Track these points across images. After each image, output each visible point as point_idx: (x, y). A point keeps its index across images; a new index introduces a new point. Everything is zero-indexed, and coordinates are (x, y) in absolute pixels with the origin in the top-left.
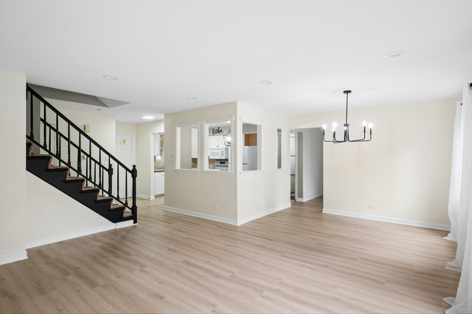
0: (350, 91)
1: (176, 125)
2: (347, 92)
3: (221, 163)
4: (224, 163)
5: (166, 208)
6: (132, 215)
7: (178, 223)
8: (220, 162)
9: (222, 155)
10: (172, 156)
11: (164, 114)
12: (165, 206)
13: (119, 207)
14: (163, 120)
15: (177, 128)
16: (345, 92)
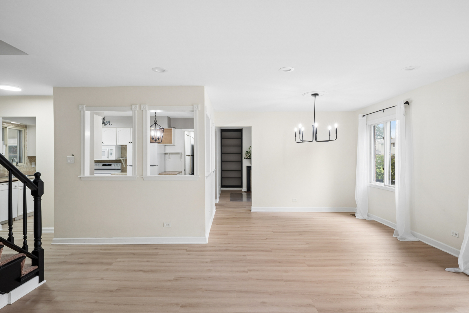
0: (317, 94)
1: (85, 107)
2: (315, 95)
3: (104, 165)
4: (110, 165)
5: (60, 241)
6: (36, 267)
7: (119, 260)
8: (102, 164)
9: (111, 154)
10: (73, 155)
11: (53, 87)
12: (55, 237)
13: (14, 258)
14: (52, 96)
15: (87, 112)
16: (313, 95)
